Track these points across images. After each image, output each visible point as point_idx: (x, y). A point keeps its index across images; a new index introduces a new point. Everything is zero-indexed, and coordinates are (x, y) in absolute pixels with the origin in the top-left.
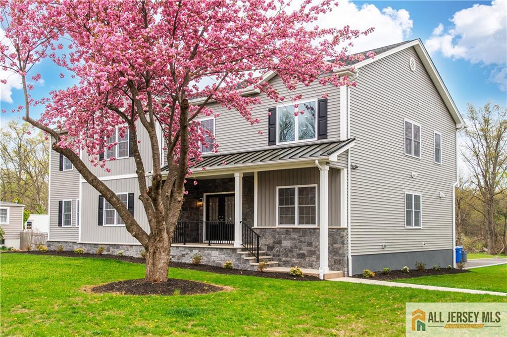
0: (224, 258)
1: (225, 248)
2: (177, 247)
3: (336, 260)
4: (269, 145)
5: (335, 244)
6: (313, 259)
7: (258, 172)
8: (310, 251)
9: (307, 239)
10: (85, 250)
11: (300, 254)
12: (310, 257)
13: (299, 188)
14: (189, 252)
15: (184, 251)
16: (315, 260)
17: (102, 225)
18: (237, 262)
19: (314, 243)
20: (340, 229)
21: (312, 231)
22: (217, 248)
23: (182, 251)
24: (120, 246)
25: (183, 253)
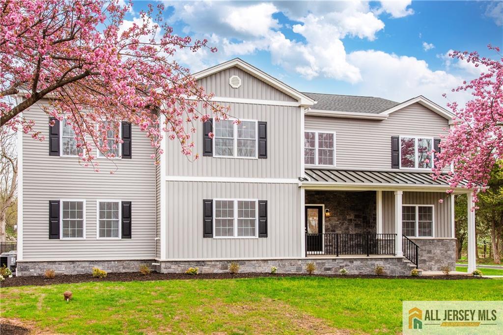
0: (389, 267)
1: (390, 258)
2: (333, 259)
3: (450, 263)
4: (392, 168)
5: (448, 251)
6: (432, 263)
7: (382, 191)
8: (430, 257)
9: (427, 248)
10: (177, 269)
11: (422, 260)
12: (430, 262)
13: (419, 207)
14: (349, 264)
15: (343, 263)
16: (434, 264)
17: (212, 237)
18: (403, 270)
19: (432, 251)
20: (452, 240)
21: (431, 241)
22: (381, 259)
23: (341, 263)
24: (247, 262)
25: (341, 265)
